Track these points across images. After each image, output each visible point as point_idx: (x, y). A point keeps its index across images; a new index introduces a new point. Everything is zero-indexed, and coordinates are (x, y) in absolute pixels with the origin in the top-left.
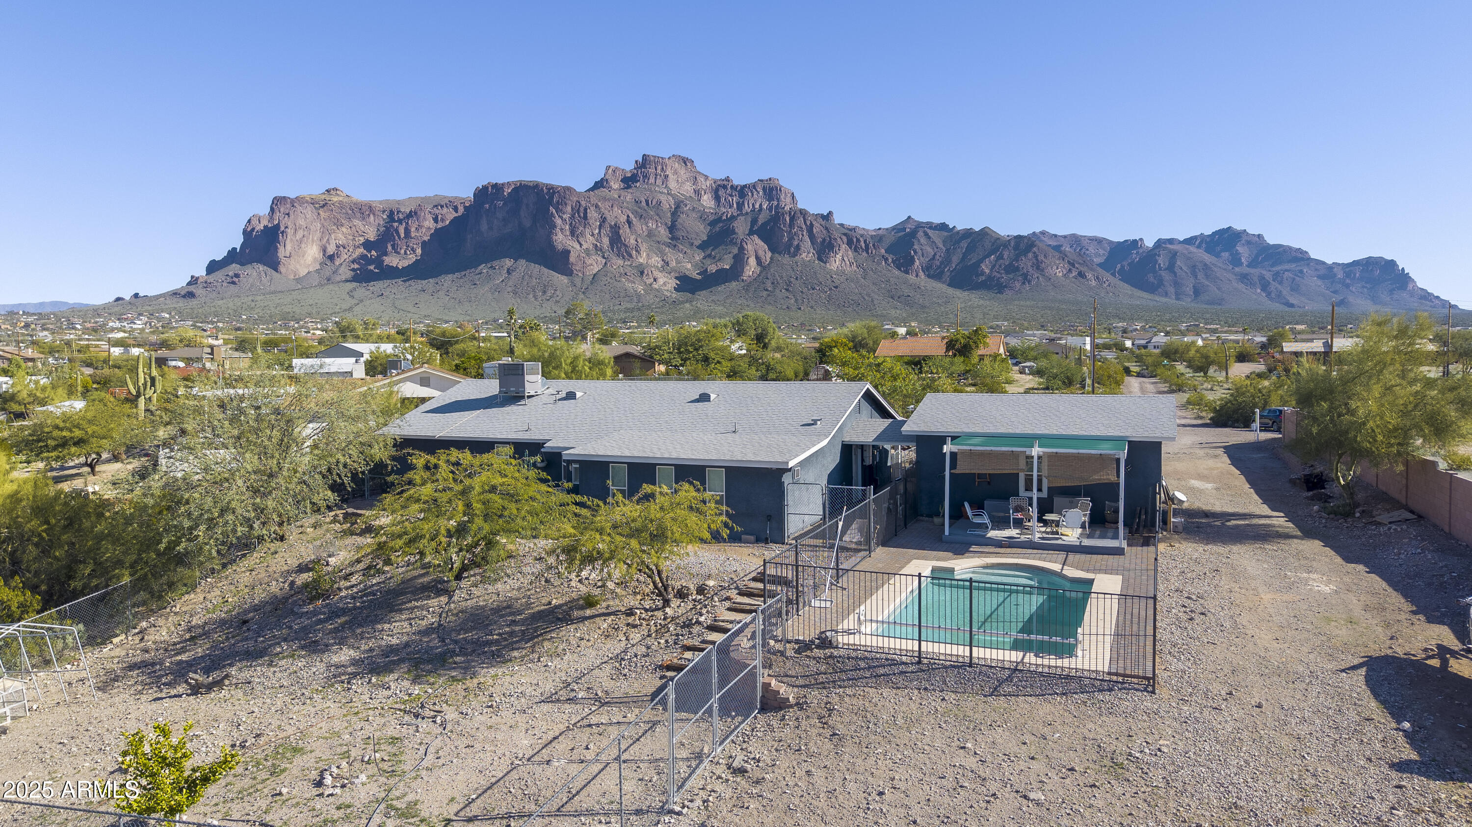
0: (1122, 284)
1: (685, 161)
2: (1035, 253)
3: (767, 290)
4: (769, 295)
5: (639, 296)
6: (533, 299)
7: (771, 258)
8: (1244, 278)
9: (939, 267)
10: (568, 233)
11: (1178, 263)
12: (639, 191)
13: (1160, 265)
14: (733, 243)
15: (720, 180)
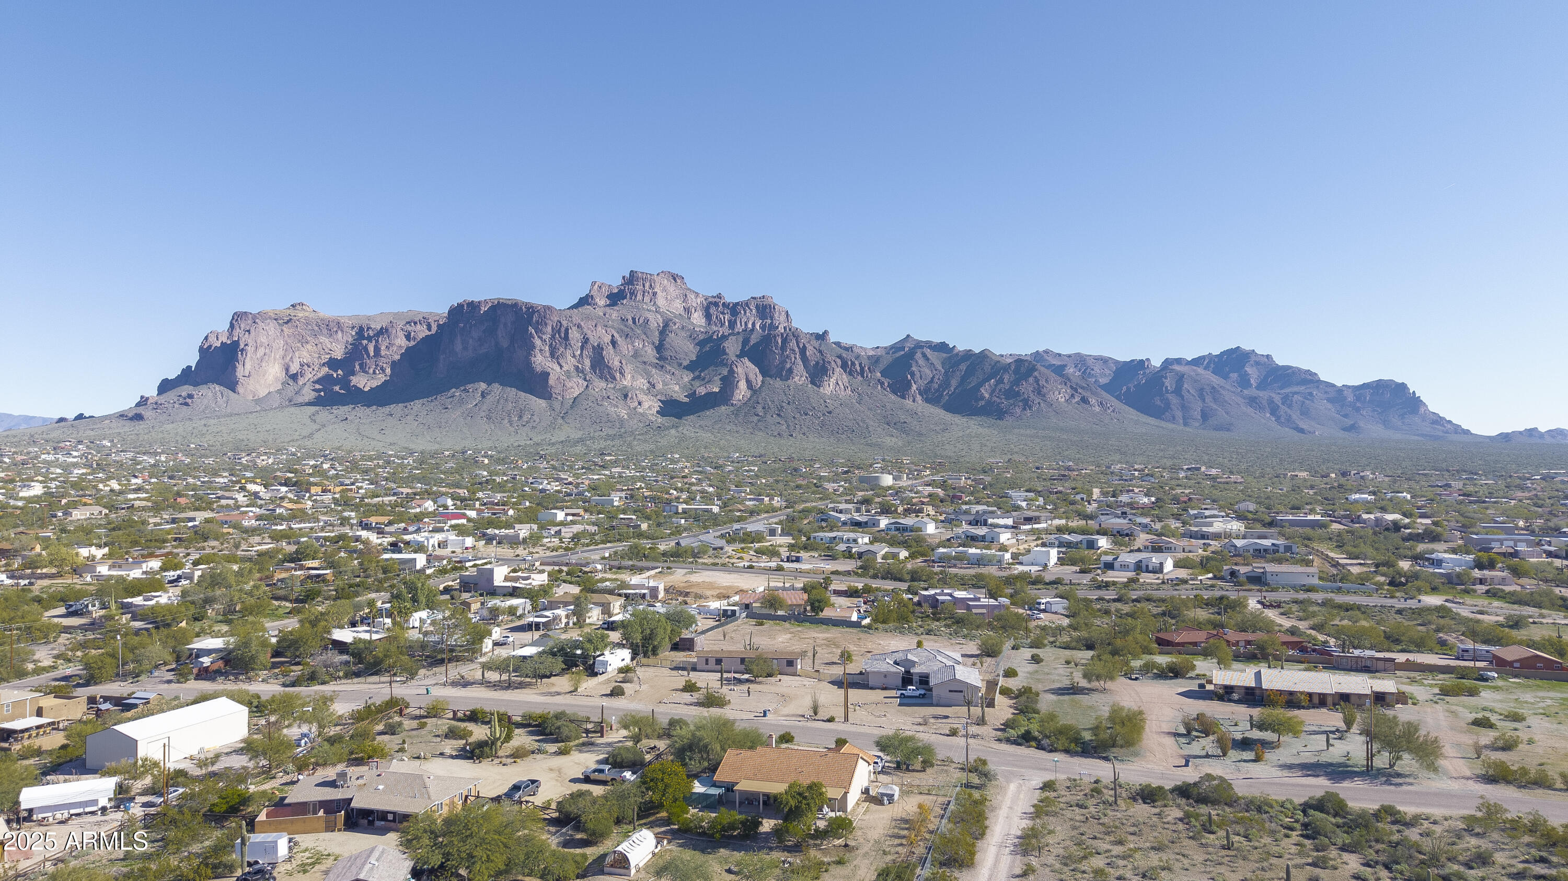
0: (1127, 408)
1: (674, 277)
2: (1036, 377)
3: (757, 415)
4: (759, 421)
5: (622, 421)
6: (508, 425)
7: (763, 382)
8: (1253, 401)
9: (937, 390)
10: (548, 354)
11: (1186, 386)
12: (625, 309)
13: (1166, 387)
14: (723, 364)
15: (711, 297)
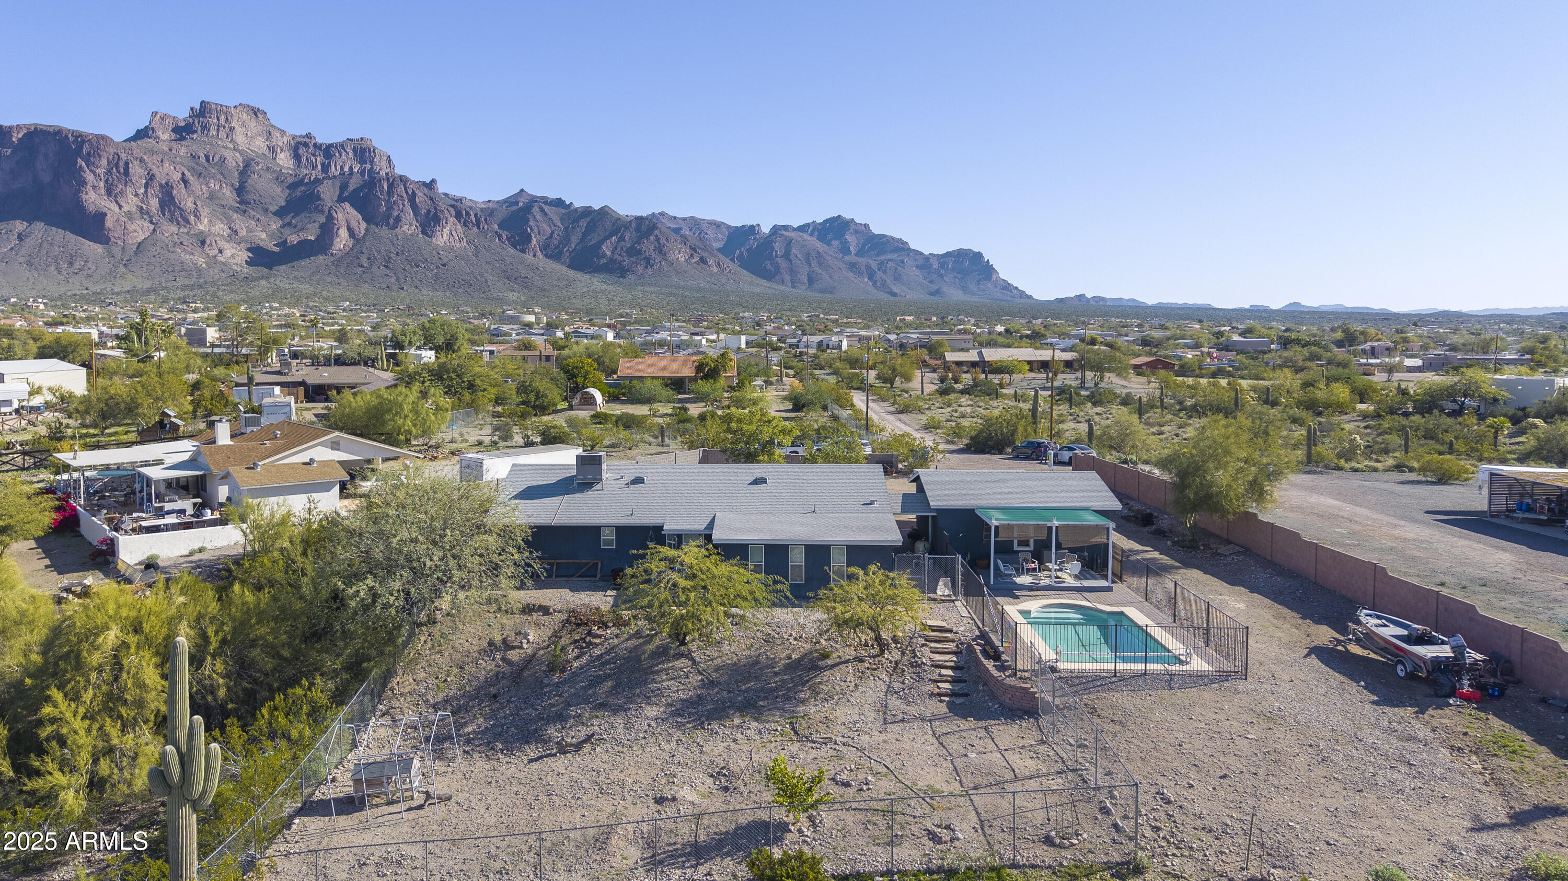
1: (255, 112)
2: (657, 236)
3: (362, 266)
4: (364, 272)
5: (199, 270)
6: (55, 272)
7: (367, 230)
9: (558, 247)
10: (103, 192)
11: (794, 250)
12: (197, 144)
13: (776, 251)
14: (318, 210)
15: (300, 136)
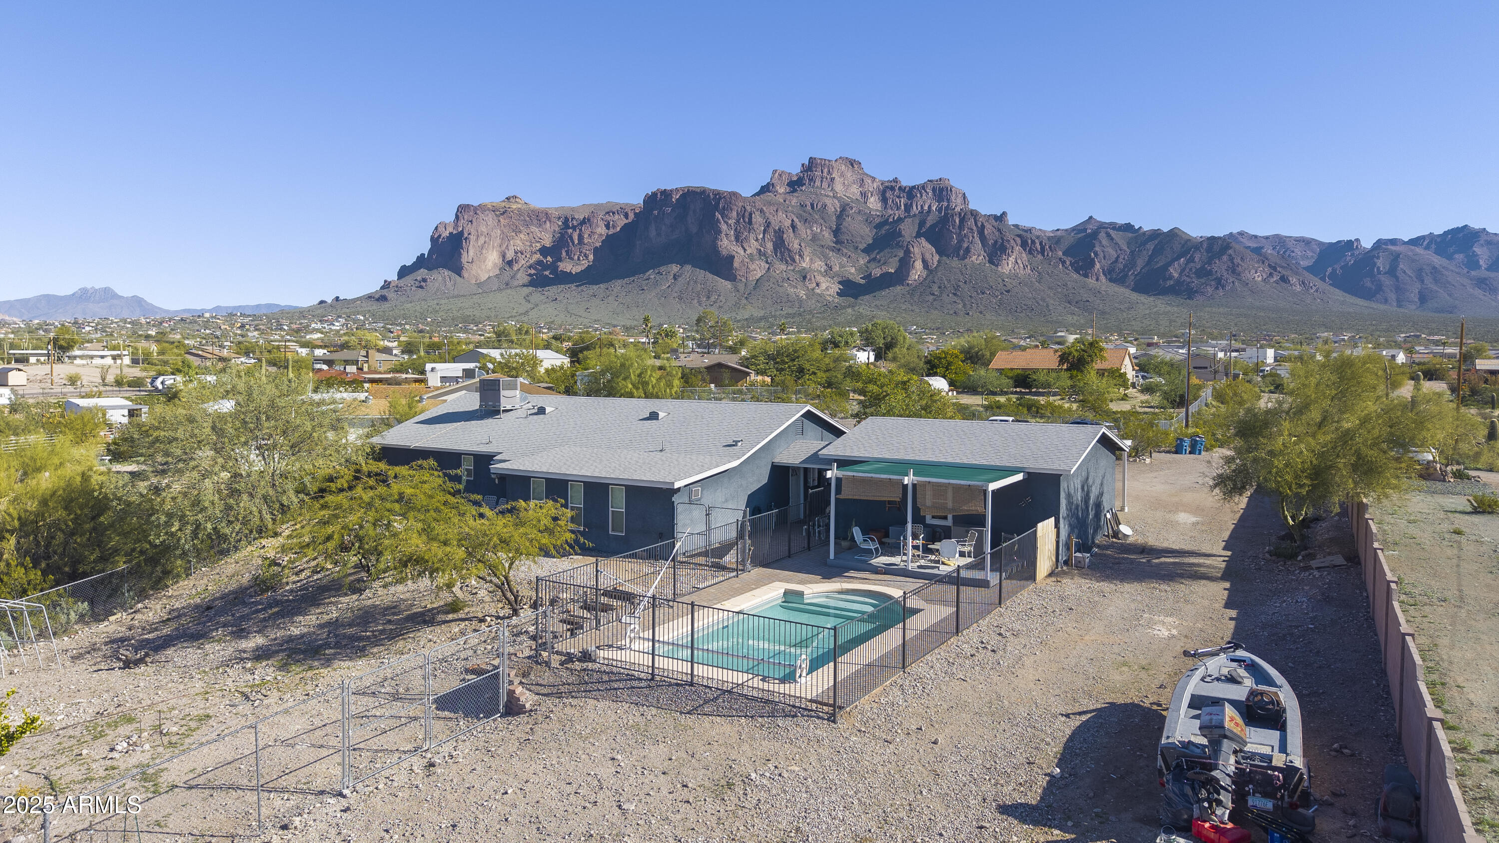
0: (1332, 289)
1: (852, 163)
2: (1230, 255)
3: (933, 294)
4: (935, 300)
5: (800, 301)
6: (696, 305)
7: (939, 262)
8: (1481, 283)
9: (1123, 270)
10: (733, 238)
11: (1401, 266)
12: (804, 195)
13: (1378, 268)
14: (899, 246)
15: (888, 181)
